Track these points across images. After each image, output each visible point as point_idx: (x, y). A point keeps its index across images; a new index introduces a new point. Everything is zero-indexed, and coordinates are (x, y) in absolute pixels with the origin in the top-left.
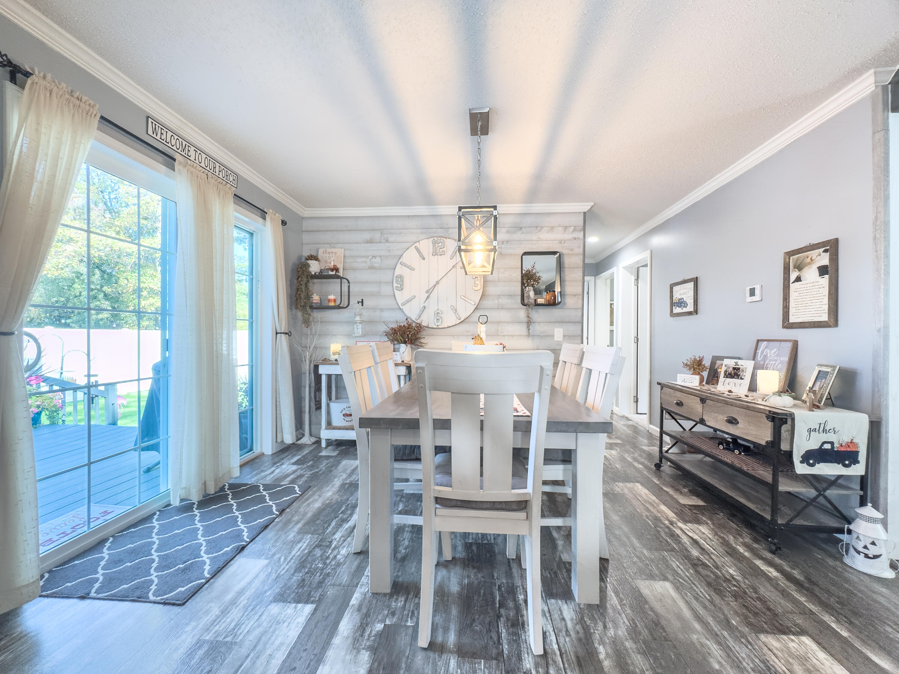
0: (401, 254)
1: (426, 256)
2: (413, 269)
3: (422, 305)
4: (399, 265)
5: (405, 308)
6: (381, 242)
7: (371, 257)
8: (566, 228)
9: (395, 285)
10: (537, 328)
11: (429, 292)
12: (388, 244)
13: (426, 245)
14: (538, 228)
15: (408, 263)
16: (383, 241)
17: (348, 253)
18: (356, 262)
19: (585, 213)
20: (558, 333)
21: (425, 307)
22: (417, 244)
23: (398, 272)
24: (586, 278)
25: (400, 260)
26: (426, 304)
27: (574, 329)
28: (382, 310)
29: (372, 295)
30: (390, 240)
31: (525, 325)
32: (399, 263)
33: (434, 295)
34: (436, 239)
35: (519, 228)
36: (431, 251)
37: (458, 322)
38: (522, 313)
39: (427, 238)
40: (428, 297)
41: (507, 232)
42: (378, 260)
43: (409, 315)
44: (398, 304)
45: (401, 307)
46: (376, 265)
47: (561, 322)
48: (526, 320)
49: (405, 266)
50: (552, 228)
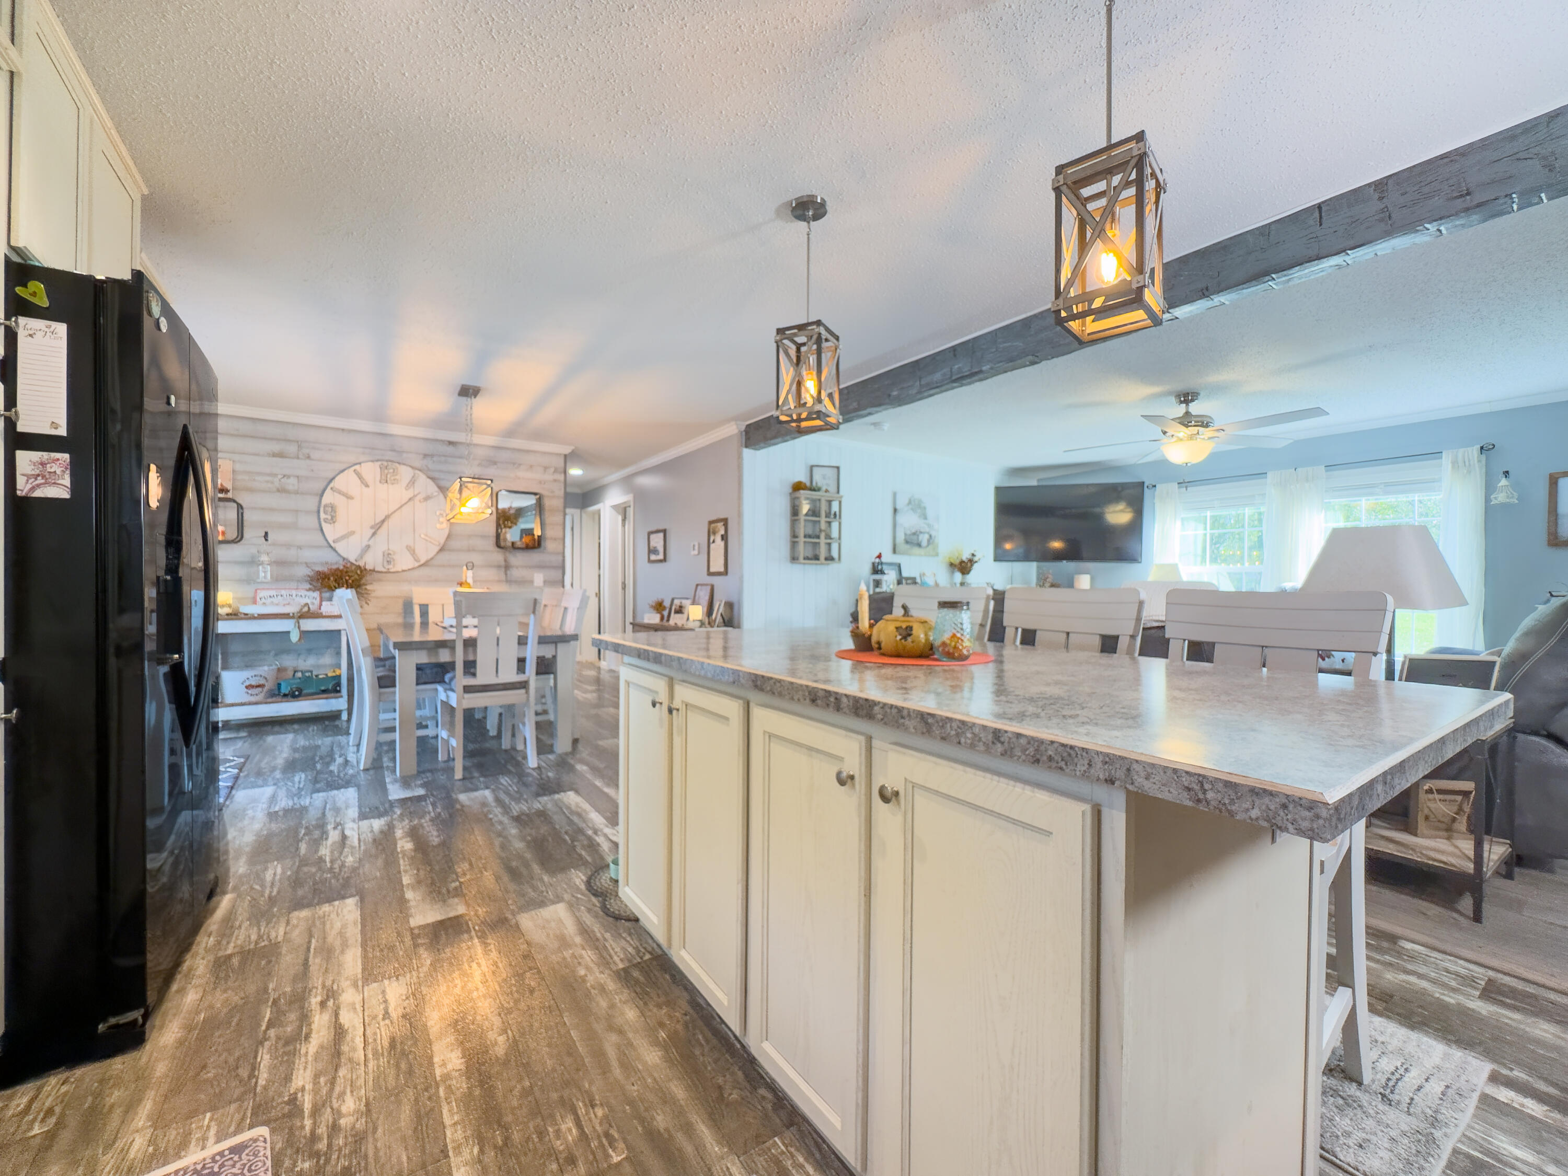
0: (331, 476)
1: (370, 483)
2: (349, 497)
3: (365, 543)
4: (328, 491)
5: (339, 547)
6: (298, 458)
7: (280, 477)
8: (546, 468)
9: (322, 516)
10: (515, 573)
11: (377, 528)
12: (308, 461)
13: (370, 470)
14: (516, 465)
15: (344, 489)
16: (301, 456)
17: (238, 467)
18: (254, 480)
19: (565, 456)
20: (539, 578)
21: (368, 547)
22: (357, 467)
23: (328, 498)
24: (568, 511)
25: (331, 485)
26: (371, 543)
27: (555, 574)
28: (300, 547)
29: (283, 527)
30: (312, 456)
31: (503, 570)
32: (329, 488)
33: (383, 531)
34: (385, 463)
35: (493, 462)
36: (378, 478)
37: (417, 564)
38: (498, 557)
39: (372, 461)
40: (374, 534)
41: (479, 465)
42: (293, 481)
43: (345, 555)
44: (326, 540)
45: (332, 544)
46: (290, 488)
47: (541, 567)
48: (503, 563)
49: (340, 492)
50: (531, 466)
